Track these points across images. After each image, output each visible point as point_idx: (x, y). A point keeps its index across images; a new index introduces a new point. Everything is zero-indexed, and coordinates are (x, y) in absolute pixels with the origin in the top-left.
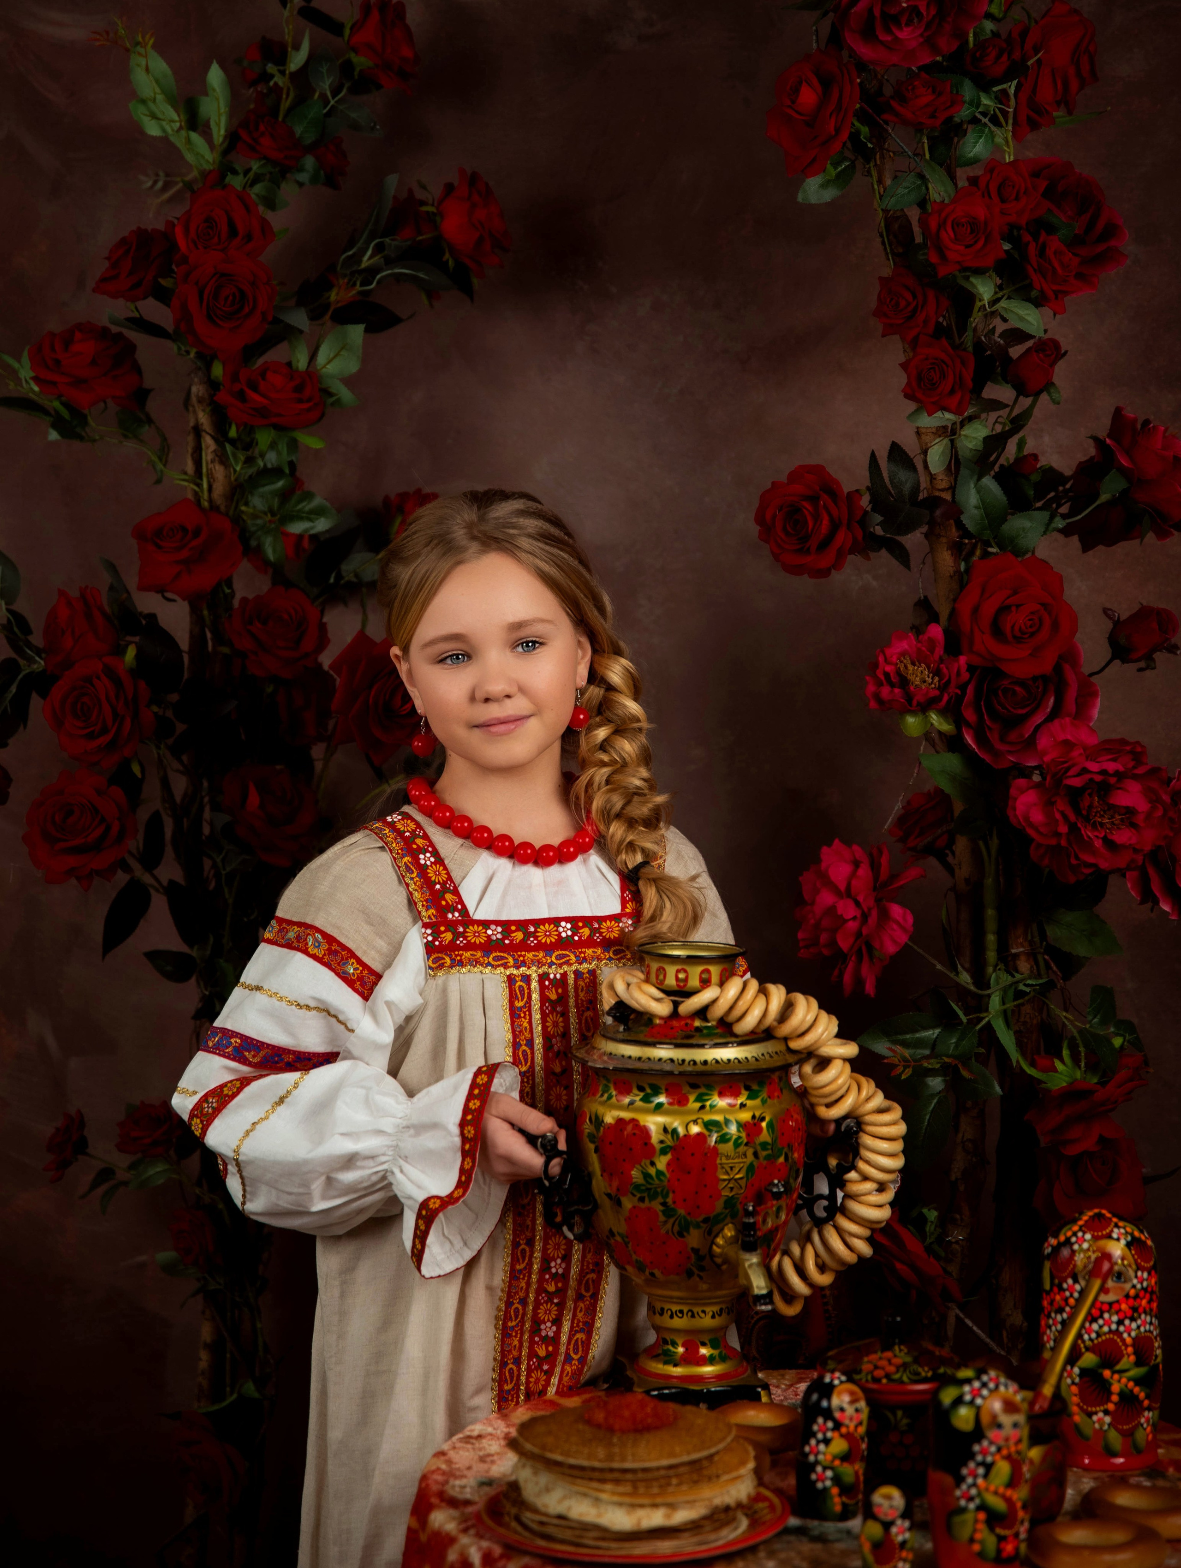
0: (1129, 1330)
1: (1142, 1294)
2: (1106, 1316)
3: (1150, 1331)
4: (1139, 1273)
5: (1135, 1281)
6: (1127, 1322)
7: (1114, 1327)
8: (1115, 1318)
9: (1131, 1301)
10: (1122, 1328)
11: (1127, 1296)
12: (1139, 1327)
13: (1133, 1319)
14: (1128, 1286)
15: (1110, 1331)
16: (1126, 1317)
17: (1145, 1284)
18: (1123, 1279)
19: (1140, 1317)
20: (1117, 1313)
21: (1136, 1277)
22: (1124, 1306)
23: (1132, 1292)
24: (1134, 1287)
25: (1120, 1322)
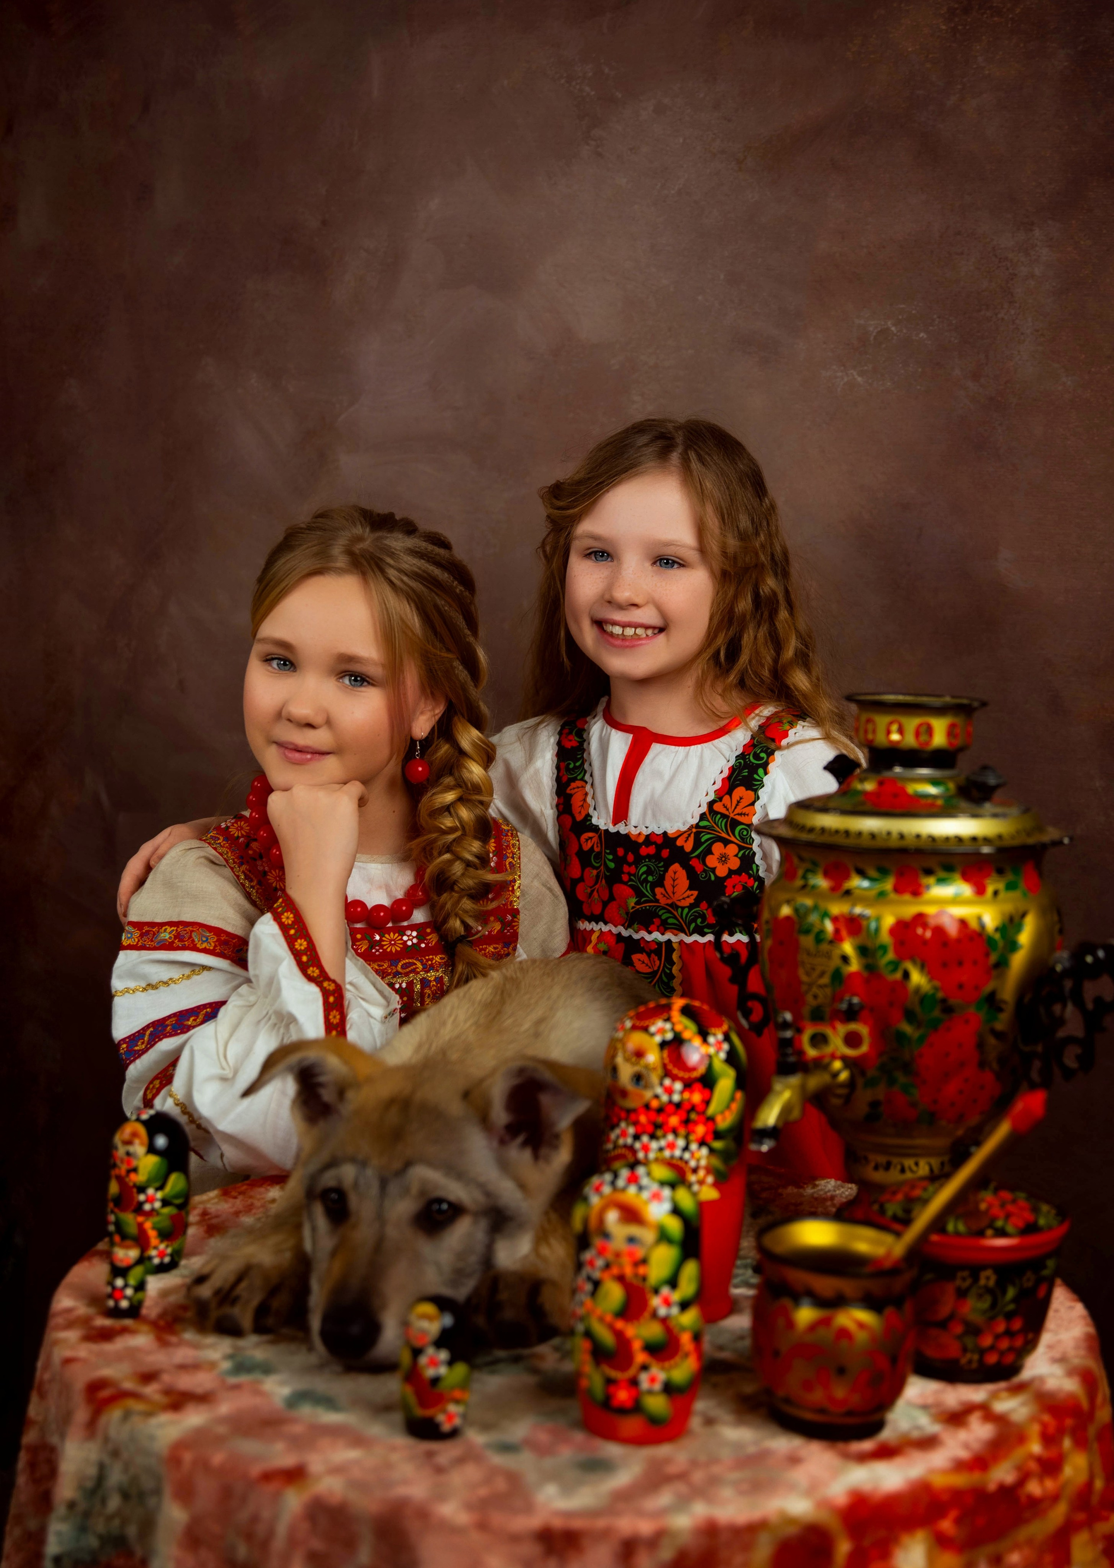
0: (646, 1148)
1: (671, 1109)
2: (623, 1125)
3: (687, 1162)
4: (667, 1082)
5: (659, 1090)
6: (645, 1139)
7: (629, 1141)
8: (631, 1130)
9: (653, 1115)
10: (638, 1145)
11: (647, 1106)
12: (661, 1149)
13: (653, 1137)
14: (648, 1095)
15: (625, 1146)
16: (644, 1132)
17: (676, 1098)
18: (642, 1083)
19: (664, 1136)
20: (636, 1123)
21: (661, 1084)
22: (643, 1119)
23: (655, 1104)
24: (657, 1097)
25: (637, 1137)
